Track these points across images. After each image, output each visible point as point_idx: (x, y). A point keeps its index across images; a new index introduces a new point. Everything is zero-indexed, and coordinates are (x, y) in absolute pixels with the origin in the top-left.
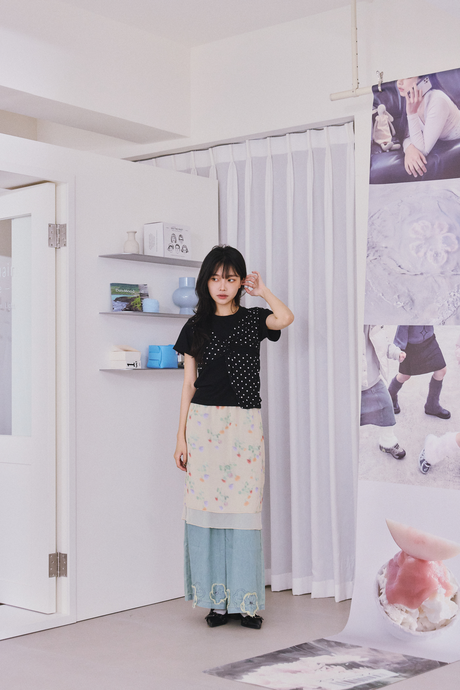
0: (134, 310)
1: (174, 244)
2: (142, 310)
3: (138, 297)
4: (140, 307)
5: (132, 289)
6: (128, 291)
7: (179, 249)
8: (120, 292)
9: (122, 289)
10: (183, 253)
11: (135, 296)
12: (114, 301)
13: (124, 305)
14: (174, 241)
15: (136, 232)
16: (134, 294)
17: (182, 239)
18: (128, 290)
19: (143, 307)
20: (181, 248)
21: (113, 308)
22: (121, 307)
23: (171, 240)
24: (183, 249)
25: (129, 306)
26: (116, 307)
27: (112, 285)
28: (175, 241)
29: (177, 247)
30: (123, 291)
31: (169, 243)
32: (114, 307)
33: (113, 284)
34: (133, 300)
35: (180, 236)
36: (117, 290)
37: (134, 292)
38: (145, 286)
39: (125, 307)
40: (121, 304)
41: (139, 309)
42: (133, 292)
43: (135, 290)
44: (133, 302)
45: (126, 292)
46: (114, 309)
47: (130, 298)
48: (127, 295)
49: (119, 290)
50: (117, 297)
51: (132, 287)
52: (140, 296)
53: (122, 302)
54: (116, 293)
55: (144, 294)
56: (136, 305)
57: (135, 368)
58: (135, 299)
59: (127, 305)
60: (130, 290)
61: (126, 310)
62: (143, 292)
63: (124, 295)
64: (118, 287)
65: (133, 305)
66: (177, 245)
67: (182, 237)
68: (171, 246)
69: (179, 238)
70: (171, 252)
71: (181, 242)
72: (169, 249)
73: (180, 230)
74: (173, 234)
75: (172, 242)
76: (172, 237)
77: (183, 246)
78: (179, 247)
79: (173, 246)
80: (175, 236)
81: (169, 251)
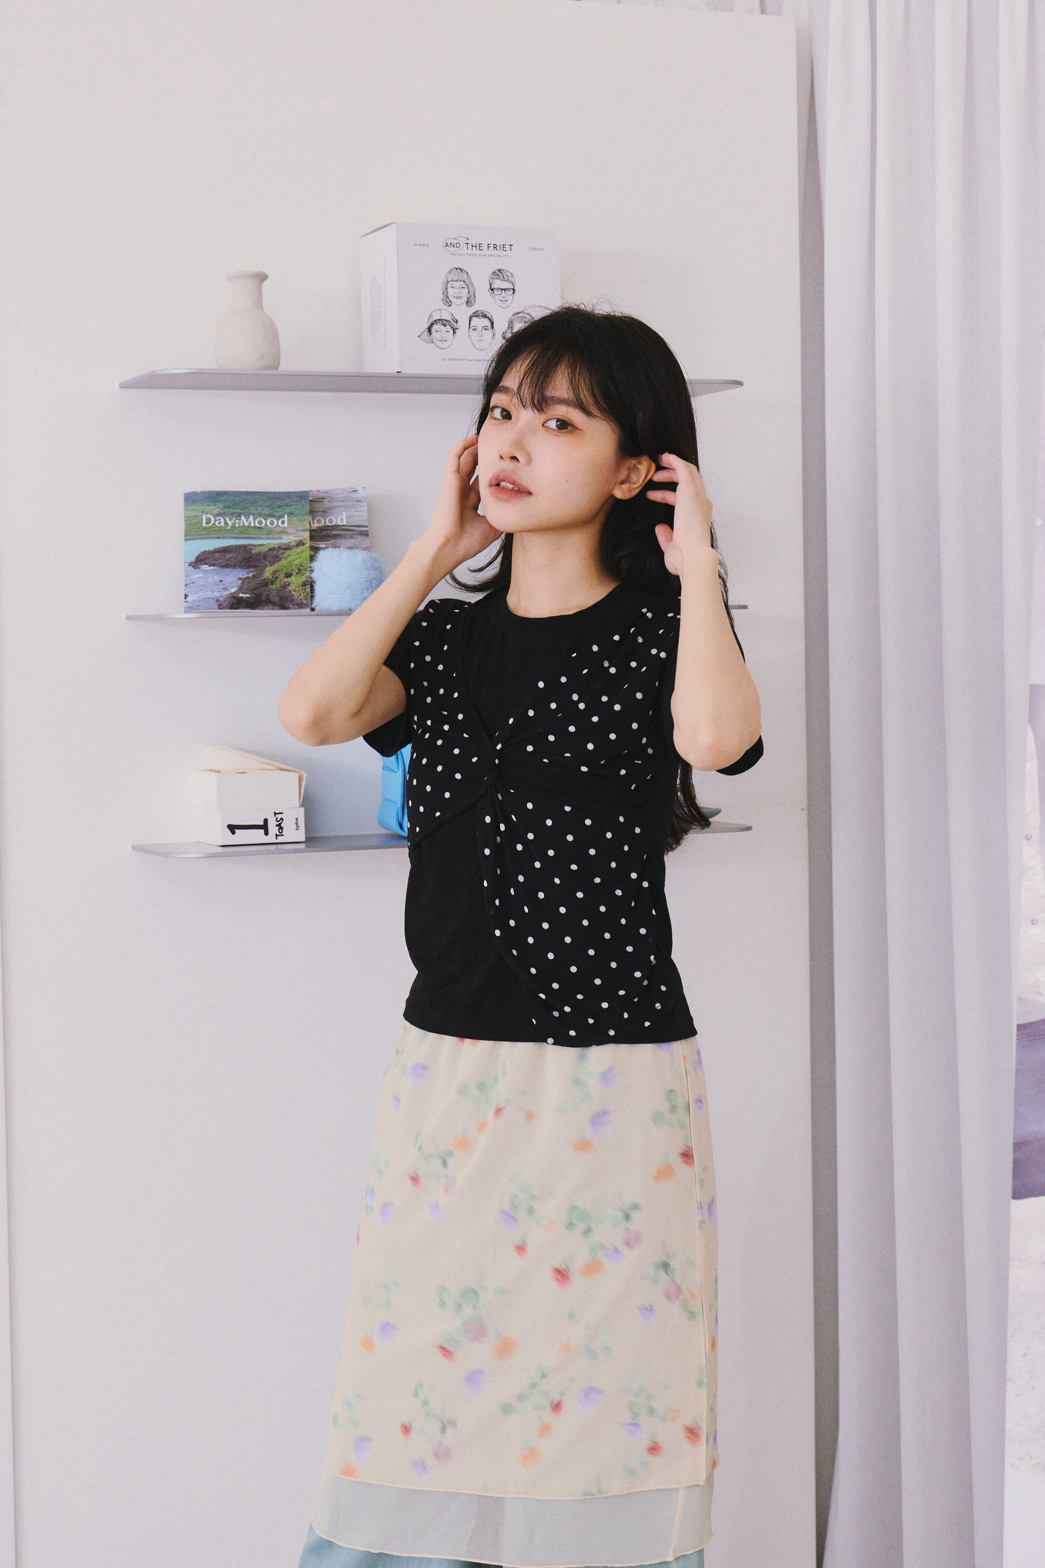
0: (277, 600)
1: (462, 313)
2: (308, 602)
3: (300, 543)
4: (304, 584)
5: (280, 511)
6: (260, 523)
7: (490, 332)
8: (221, 529)
9: (233, 514)
11: (285, 541)
12: (190, 565)
13: (232, 581)
14: (458, 298)
15: (264, 277)
16: (284, 532)
18: (260, 515)
21: (186, 596)
22: (213, 591)
23: (441, 296)
24: (509, 326)
25: (255, 583)
26: (196, 593)
27: (191, 499)
28: (465, 300)
29: (480, 323)
30: (234, 524)
33: (194, 494)
34: (273, 556)
36: (208, 521)
37: (286, 525)
38: (353, 496)
39: (233, 590)
40: (217, 578)
41: (299, 594)
42: (283, 522)
43: (291, 514)
44: (275, 567)
45: (249, 527)
46: (189, 599)
47: (265, 549)
48: (250, 538)
49: (215, 521)
50: (207, 550)
51: (279, 503)
52: (312, 538)
53: (227, 566)
54: (203, 532)
55: (352, 530)
56: (286, 580)
57: (271, 838)
58: (287, 553)
59: (244, 580)
60: (266, 516)
61: (236, 603)
62: (342, 520)
63: (237, 538)
64: (216, 507)
65: (272, 583)
66: (476, 316)
67: (504, 280)
68: (444, 322)
69: (491, 285)
70: (445, 345)
71: (501, 299)
72: (431, 334)
73: (498, 248)
74: (457, 269)
75: (450, 306)
76: (448, 282)
77: (514, 315)
78: (492, 324)
79: (457, 322)
80: (465, 277)
81: (432, 341)
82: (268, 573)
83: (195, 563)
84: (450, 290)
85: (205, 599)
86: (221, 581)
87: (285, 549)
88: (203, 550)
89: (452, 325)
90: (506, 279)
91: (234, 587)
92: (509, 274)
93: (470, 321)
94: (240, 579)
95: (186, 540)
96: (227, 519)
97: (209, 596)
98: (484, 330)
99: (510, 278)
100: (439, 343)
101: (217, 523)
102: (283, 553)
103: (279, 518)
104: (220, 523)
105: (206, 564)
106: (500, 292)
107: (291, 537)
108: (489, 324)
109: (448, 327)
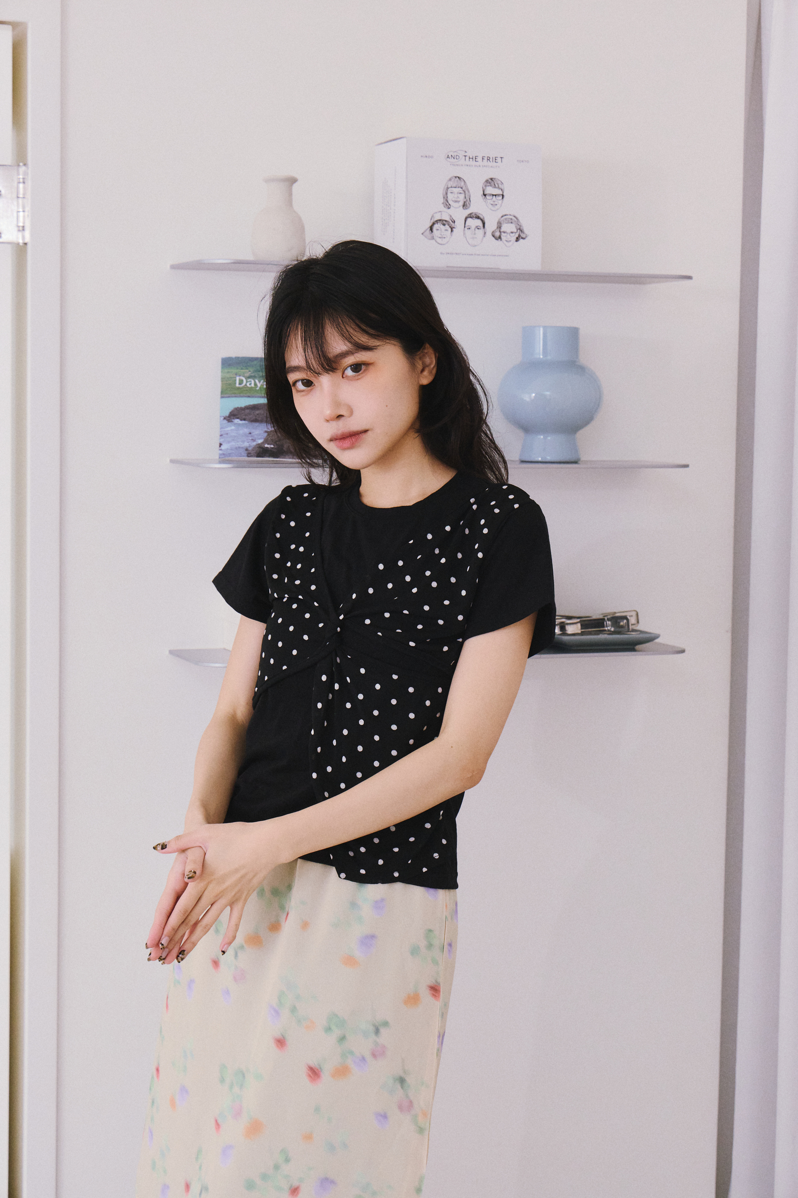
1: (458, 214)
7: (481, 231)
8: (251, 389)
10: (499, 242)
12: (225, 419)
14: (456, 202)
15: (293, 181)
17: (497, 191)
20: (491, 226)
21: (221, 445)
22: (243, 442)
23: (442, 200)
24: (499, 227)
26: (229, 442)
27: (228, 363)
28: (461, 203)
29: (475, 223)
33: (230, 359)
35: (491, 181)
36: (241, 382)
40: (246, 431)
46: (222, 447)
49: (247, 382)
50: (239, 406)
53: (256, 421)
54: (236, 391)
59: (269, 433)
61: (262, 452)
64: (248, 371)
66: (471, 217)
67: (495, 187)
68: (443, 222)
69: (484, 191)
70: (444, 241)
71: (493, 203)
72: (432, 232)
73: (491, 160)
74: (456, 177)
75: (449, 208)
76: (448, 188)
77: (502, 217)
78: (484, 224)
79: (454, 222)
80: (462, 184)
81: (433, 238)
83: (229, 417)
84: (449, 195)
85: (236, 448)
86: (250, 433)
88: (236, 406)
89: (450, 224)
90: (497, 186)
91: (260, 439)
92: (499, 182)
93: (465, 221)
94: (266, 432)
95: (222, 397)
96: (257, 381)
97: (240, 446)
98: (477, 229)
99: (500, 186)
100: (439, 240)
101: (248, 384)
104: (250, 384)
105: (238, 418)
106: (491, 197)
108: (480, 225)
109: (447, 226)
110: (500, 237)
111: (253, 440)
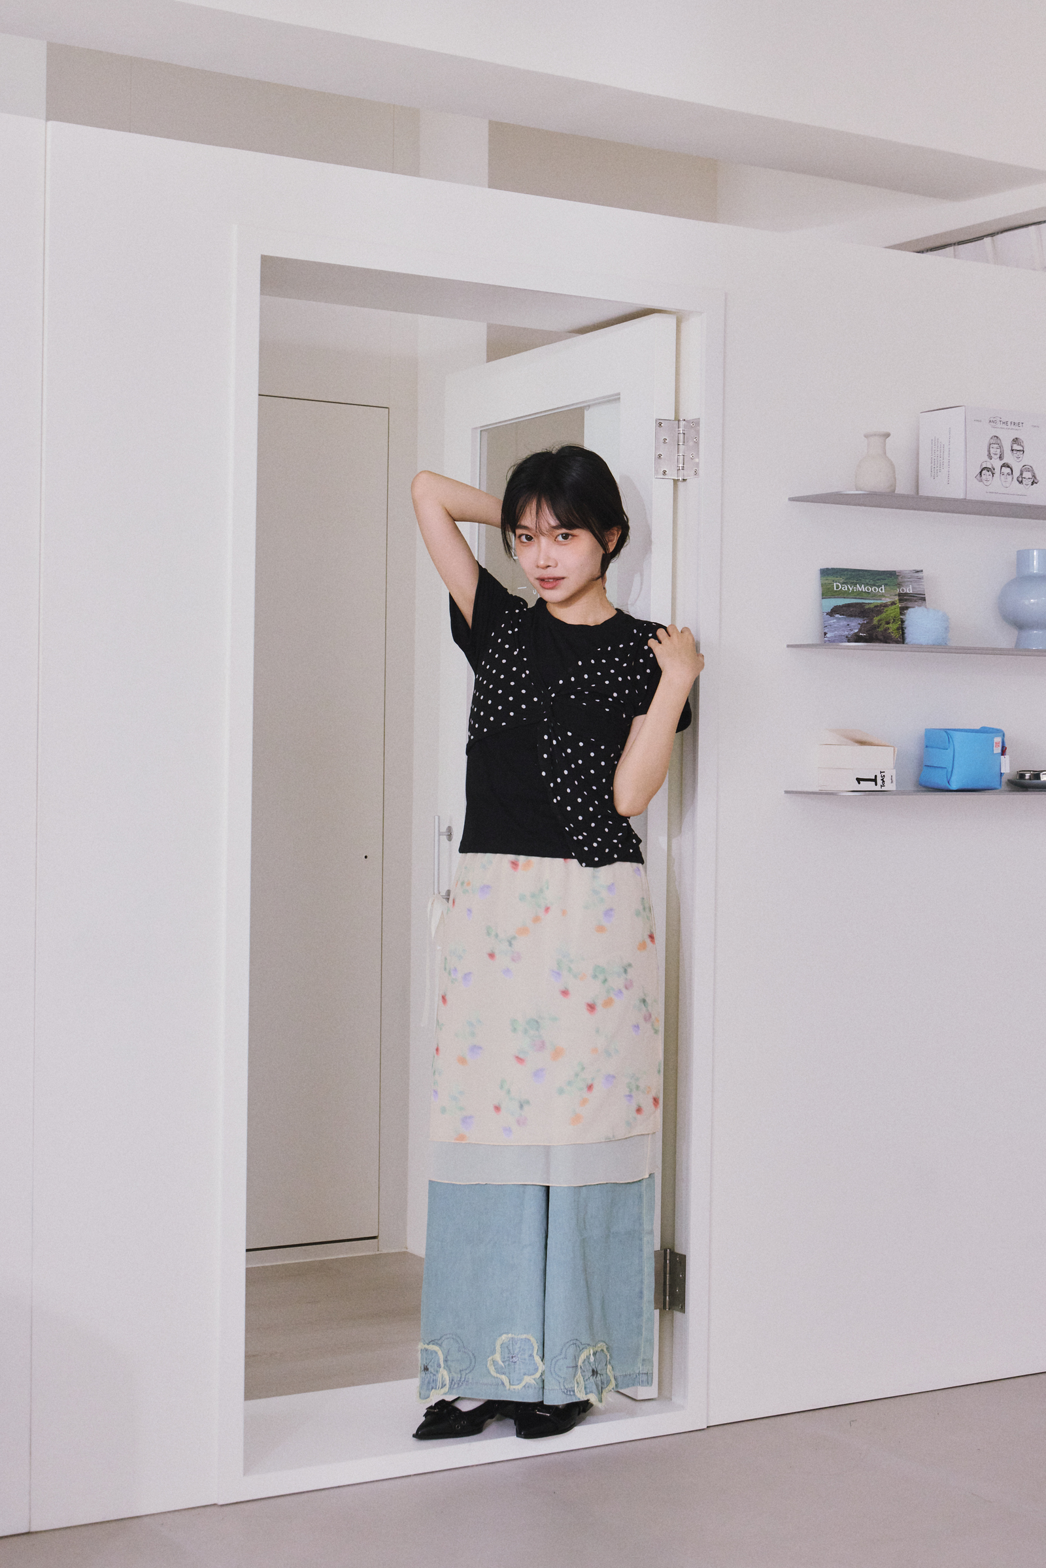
0: (882, 637)
1: (997, 463)
2: (902, 640)
3: (893, 603)
4: (898, 629)
5: (880, 583)
6: (868, 589)
7: (1011, 476)
8: (845, 592)
9: (852, 583)
10: (1021, 485)
11: (884, 602)
12: (827, 614)
13: (855, 625)
14: (995, 454)
15: (888, 435)
16: (883, 596)
17: (1019, 448)
18: (868, 584)
19: (906, 631)
20: (1016, 473)
21: (825, 634)
22: (844, 631)
23: (987, 453)
24: (1021, 474)
25: (869, 626)
26: (833, 632)
27: (825, 572)
28: (998, 456)
29: (1007, 470)
30: (853, 589)
31: (981, 459)
32: (826, 631)
33: (828, 570)
34: (878, 611)
35: (1016, 441)
36: (838, 587)
37: (883, 591)
38: (917, 575)
39: (856, 631)
40: (845, 623)
41: (895, 635)
42: (882, 589)
43: (885, 585)
44: (879, 618)
45: (862, 591)
46: (827, 635)
47: (872, 606)
48: (862, 599)
49: (842, 587)
50: (837, 605)
51: (878, 577)
52: (901, 600)
53: (851, 616)
54: (834, 594)
55: (914, 596)
56: (887, 626)
57: (878, 788)
58: (886, 609)
59: (862, 625)
60: (872, 586)
61: (857, 639)
62: (909, 590)
63: (855, 598)
64: (843, 579)
65: (878, 627)
66: (1005, 466)
67: (1019, 445)
68: (988, 469)
69: (1012, 448)
70: (988, 483)
71: (1017, 456)
72: (982, 476)
73: (1016, 425)
74: (995, 436)
75: (991, 459)
76: (990, 444)
77: (1023, 467)
78: (1012, 471)
79: (994, 469)
80: (999, 441)
81: (981, 481)
82: (876, 620)
83: (830, 613)
84: (991, 449)
85: (838, 636)
86: (848, 625)
87: (884, 606)
88: (835, 605)
89: (992, 471)
91: (856, 628)
92: (1022, 441)
93: (1001, 469)
94: (859, 624)
95: (823, 599)
96: (850, 586)
97: (840, 633)
98: (1008, 475)
99: (1022, 444)
100: (985, 482)
102: (883, 609)
103: (879, 587)
104: (844, 589)
105: (837, 614)
106: (1017, 452)
107: (887, 599)
108: (1010, 472)
109: (990, 472)
110: (1022, 481)
111: (851, 630)
